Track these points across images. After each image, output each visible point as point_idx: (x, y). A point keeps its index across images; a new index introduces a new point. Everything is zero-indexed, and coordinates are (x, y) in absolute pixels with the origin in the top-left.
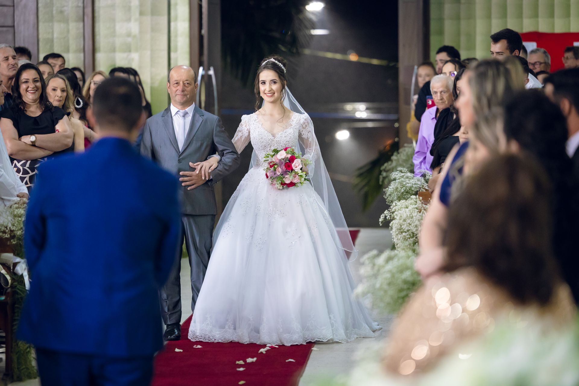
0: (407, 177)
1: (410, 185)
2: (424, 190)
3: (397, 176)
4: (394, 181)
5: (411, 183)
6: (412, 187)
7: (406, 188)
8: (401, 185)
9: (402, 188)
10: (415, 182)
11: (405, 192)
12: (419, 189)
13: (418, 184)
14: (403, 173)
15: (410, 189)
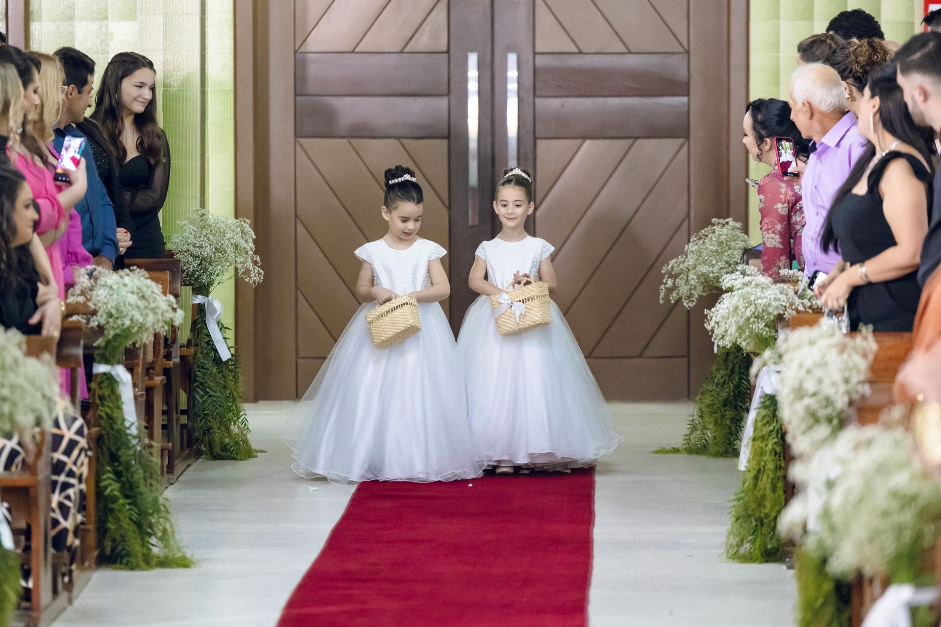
0: (757, 285)
1: (764, 301)
2: (794, 312)
3: (737, 282)
4: (730, 293)
5: (767, 298)
6: (769, 305)
7: (756, 308)
8: (745, 301)
9: (746, 308)
10: (775, 296)
11: (753, 316)
12: (783, 310)
13: (782, 300)
14: (748, 275)
15: (763, 311)
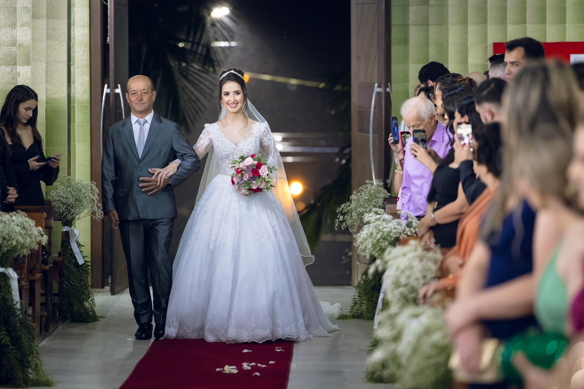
0: (384, 220)
1: (388, 229)
2: (406, 236)
3: (372, 218)
4: (368, 225)
5: (389, 227)
6: (391, 232)
7: (383, 234)
8: (377, 229)
9: (377, 233)
10: (394, 226)
11: (381, 238)
12: (399, 235)
13: (398, 228)
14: (379, 214)
15: (387, 235)
